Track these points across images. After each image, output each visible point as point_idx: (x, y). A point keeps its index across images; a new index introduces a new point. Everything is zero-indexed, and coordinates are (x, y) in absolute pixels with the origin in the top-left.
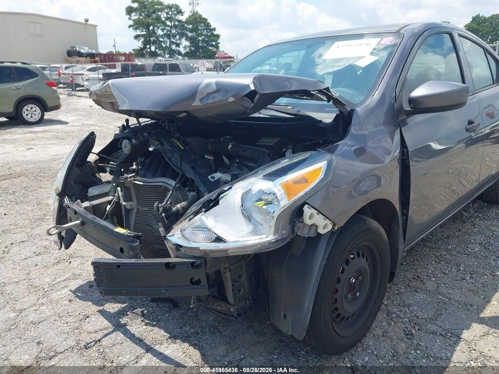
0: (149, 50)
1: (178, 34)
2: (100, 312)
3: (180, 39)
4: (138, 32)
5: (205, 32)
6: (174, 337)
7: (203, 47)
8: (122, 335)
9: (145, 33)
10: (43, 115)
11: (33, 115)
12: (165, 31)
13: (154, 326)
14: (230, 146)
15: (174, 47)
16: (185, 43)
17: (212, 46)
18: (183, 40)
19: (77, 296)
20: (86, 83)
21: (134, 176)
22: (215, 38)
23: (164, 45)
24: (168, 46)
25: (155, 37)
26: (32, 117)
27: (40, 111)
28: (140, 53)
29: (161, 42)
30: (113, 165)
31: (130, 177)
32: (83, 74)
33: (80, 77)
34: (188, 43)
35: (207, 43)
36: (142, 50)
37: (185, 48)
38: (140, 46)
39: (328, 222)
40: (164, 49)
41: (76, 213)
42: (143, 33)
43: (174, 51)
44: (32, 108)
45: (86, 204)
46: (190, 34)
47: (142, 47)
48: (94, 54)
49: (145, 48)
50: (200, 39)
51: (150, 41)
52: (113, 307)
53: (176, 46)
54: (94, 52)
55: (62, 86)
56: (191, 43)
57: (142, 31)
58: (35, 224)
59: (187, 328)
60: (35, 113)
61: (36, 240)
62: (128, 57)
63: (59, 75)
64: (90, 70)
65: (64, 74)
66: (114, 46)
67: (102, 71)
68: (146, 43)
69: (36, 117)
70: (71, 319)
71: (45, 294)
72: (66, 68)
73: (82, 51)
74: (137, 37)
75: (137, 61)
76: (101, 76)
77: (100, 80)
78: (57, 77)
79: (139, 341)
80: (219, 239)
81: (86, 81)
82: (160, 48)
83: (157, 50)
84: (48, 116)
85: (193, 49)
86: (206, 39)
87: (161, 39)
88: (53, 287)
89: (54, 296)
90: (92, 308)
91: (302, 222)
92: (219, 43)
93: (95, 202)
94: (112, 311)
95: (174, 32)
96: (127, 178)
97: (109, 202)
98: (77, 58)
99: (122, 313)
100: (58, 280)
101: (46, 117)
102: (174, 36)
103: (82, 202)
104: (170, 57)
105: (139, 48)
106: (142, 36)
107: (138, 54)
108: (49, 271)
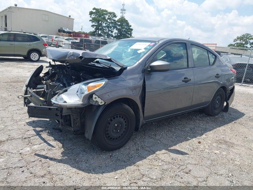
0: (98, 33)
1: (113, 26)
2: (34, 130)
3: (113, 29)
4: (94, 24)
5: (126, 27)
6: (55, 140)
7: (124, 34)
8: (38, 137)
9: (97, 24)
10: (39, 58)
11: (35, 58)
12: (107, 25)
13: (50, 136)
14: (81, 74)
15: (110, 33)
16: (115, 31)
17: (128, 34)
18: (115, 30)
19: (28, 124)
20: (63, 45)
21: (50, 82)
22: (130, 30)
23: (105, 31)
24: (107, 32)
25: (102, 27)
26: (34, 58)
27: (38, 56)
28: (93, 34)
29: (104, 29)
30: (46, 77)
31: (49, 82)
32: (63, 41)
33: (61, 42)
34: (117, 32)
35: (126, 32)
36: (94, 32)
37: (115, 33)
38: (94, 30)
39: (102, 101)
40: (105, 33)
41: (30, 92)
42: (96, 24)
43: (109, 34)
44: (35, 54)
45: (35, 90)
46: (118, 27)
47: (95, 31)
48: (71, 32)
49: (96, 31)
50: (123, 30)
51: (99, 28)
52: (38, 129)
53: (111, 32)
54: (71, 31)
55: (52, 45)
56: (119, 32)
57: (96, 23)
58: (21, 100)
59: (61, 138)
60: (36, 57)
61: (20, 105)
62: (87, 35)
63: (52, 40)
64: (66, 39)
65: (54, 40)
66: (82, 29)
67: (72, 41)
68: (97, 29)
69: (36, 59)
70: (23, 130)
71: (17, 122)
72: (56, 37)
73: (65, 30)
74: (93, 26)
75: (90, 37)
76: (70, 43)
77: (70, 44)
78: (51, 41)
79: (43, 139)
80: (65, 102)
81: (64, 44)
82: (104, 32)
83: (102, 33)
84: (41, 58)
85: (119, 34)
86: (126, 31)
87: (104, 28)
88: (20, 120)
89: (19, 123)
90: (31, 128)
91: (92, 99)
92: (132, 33)
93: (38, 90)
94: (38, 130)
95: (111, 25)
96: (48, 82)
97: (43, 91)
98: (63, 33)
99: (41, 131)
100: (23, 119)
101: (40, 59)
102: (111, 27)
103: (33, 89)
104: (107, 37)
105: (93, 31)
106: (95, 25)
107: (92, 34)
108: (21, 116)
